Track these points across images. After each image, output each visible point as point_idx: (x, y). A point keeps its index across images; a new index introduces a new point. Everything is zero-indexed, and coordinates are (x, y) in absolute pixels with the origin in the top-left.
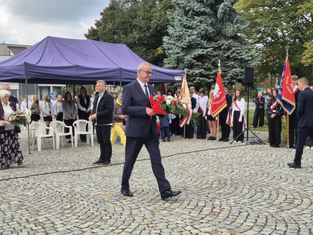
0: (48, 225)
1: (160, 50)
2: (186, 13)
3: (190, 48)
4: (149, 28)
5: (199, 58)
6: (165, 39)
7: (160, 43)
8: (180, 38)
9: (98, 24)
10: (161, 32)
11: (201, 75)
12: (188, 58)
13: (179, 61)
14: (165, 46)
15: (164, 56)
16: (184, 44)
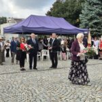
0: (33, 91)
1: (78, 20)
2: (90, 4)
3: (91, 19)
4: (73, 11)
5: (96, 24)
6: (80, 15)
7: (78, 17)
8: (87, 15)
9: (51, 9)
10: (78, 12)
12: (91, 24)
13: (86, 25)
14: (80, 18)
15: (80, 23)
16: (89, 17)
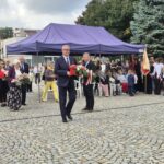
6: (132, 23)
11: (158, 48)
12: (149, 36)
13: (142, 38)
14: (132, 28)
15: (131, 35)
16: (146, 26)
